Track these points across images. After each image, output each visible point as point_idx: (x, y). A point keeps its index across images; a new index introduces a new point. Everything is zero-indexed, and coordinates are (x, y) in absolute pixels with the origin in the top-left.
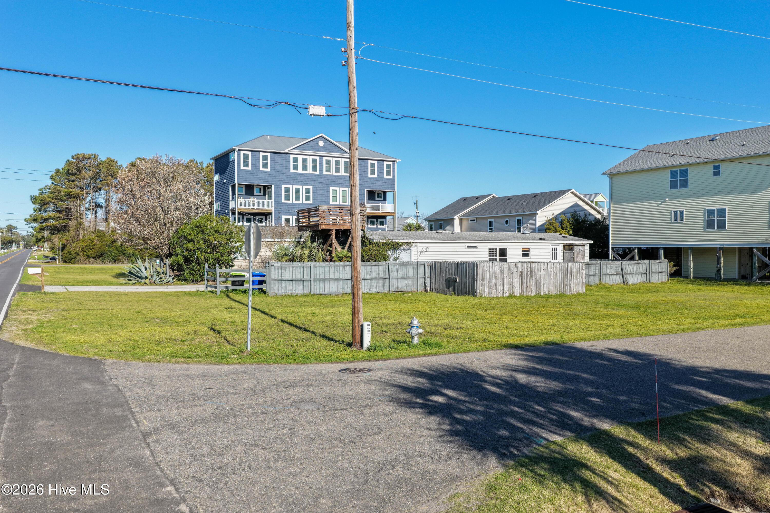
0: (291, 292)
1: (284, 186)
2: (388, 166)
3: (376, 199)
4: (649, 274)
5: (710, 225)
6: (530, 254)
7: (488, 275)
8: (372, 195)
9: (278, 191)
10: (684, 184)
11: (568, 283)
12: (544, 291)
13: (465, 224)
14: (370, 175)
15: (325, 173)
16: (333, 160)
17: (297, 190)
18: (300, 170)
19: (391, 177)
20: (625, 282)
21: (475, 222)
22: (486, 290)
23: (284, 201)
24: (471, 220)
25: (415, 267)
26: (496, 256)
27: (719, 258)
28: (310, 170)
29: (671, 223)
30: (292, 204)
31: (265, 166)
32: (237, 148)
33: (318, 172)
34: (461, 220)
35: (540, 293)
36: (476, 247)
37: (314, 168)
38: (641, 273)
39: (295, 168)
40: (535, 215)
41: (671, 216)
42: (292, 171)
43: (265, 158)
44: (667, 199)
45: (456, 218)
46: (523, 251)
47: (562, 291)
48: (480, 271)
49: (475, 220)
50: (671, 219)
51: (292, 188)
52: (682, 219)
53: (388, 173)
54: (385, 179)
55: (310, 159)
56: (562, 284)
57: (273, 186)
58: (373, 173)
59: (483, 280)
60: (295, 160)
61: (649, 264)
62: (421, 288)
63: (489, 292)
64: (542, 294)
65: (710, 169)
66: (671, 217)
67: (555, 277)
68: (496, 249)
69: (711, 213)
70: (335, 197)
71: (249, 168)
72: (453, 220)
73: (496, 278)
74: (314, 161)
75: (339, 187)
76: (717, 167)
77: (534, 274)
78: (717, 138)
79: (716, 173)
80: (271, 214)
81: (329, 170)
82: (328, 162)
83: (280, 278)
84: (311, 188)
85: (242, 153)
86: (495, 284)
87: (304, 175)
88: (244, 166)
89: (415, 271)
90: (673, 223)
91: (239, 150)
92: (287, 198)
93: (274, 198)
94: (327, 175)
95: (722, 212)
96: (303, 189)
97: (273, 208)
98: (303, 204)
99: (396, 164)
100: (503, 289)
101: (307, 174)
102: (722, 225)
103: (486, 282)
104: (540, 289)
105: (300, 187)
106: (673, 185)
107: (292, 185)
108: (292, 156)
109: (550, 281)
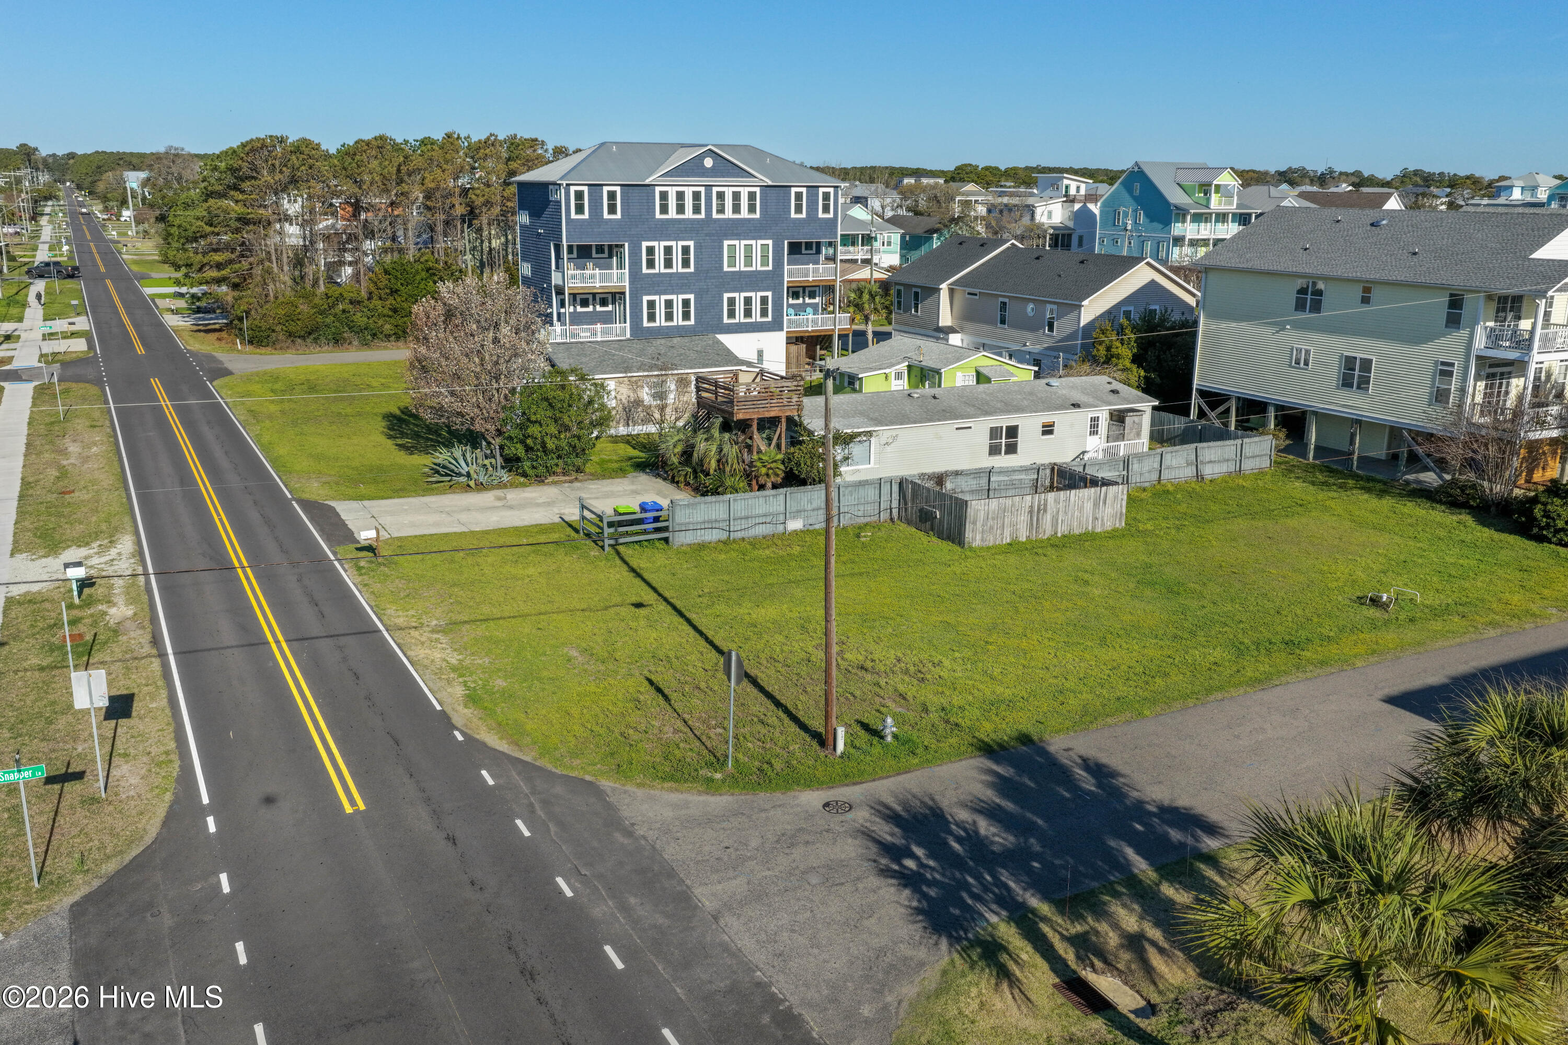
0: (703, 538)
1: (645, 244)
2: (826, 196)
3: (804, 251)
4: (1241, 461)
5: (1346, 383)
6: (1055, 432)
7: (982, 515)
8: (795, 248)
9: (636, 253)
10: (1316, 307)
11: (1099, 516)
12: (1062, 530)
13: (958, 297)
14: (793, 215)
15: (715, 215)
16: (728, 192)
17: (668, 250)
18: (672, 213)
19: (831, 215)
20: (1199, 477)
21: (977, 297)
22: (978, 537)
23: (645, 270)
24: (969, 294)
25: (877, 486)
26: (1001, 438)
27: (1353, 436)
28: (689, 214)
29: (1290, 366)
30: (660, 274)
31: (612, 209)
32: (564, 183)
33: (703, 216)
34: (952, 291)
35: (1056, 533)
36: (970, 428)
37: (697, 210)
38: (1228, 460)
39: (664, 209)
40: (1080, 306)
41: (1292, 354)
42: (658, 215)
43: (612, 195)
44: (1288, 327)
45: (944, 286)
46: (1043, 427)
47: (1090, 528)
48: (970, 512)
49: (976, 295)
50: (1291, 360)
51: (659, 247)
52: (1306, 364)
53: (826, 209)
54: (819, 219)
55: (689, 192)
56: (1091, 519)
57: (627, 245)
58: (799, 209)
59: (974, 523)
60: (664, 196)
61: (1242, 445)
62: (885, 516)
63: (982, 540)
64: (1059, 535)
65: (1358, 292)
66: (1291, 357)
67: (1081, 509)
68: (1002, 427)
69: (1349, 362)
70: (732, 258)
71: (586, 216)
72: (939, 290)
73: (993, 519)
74: (696, 196)
75: (740, 240)
76: (1367, 290)
77: (1049, 507)
78: (1384, 222)
79: (1366, 300)
80: (624, 293)
81: (721, 210)
82: (721, 196)
83: (687, 520)
84: (691, 244)
85: (573, 189)
86: (991, 528)
87: (679, 221)
88: (577, 213)
89: (877, 492)
90: (1293, 367)
91: (568, 185)
92: (651, 264)
93: (630, 266)
94: (719, 220)
95: (1366, 365)
96: (677, 246)
97: (627, 284)
98: (677, 273)
99: (840, 192)
100: (1002, 534)
101: (684, 219)
102: (1364, 383)
103: (979, 525)
104: (1057, 528)
105: (673, 243)
106: (1300, 306)
107: (659, 241)
108: (658, 189)
109: (1073, 516)
